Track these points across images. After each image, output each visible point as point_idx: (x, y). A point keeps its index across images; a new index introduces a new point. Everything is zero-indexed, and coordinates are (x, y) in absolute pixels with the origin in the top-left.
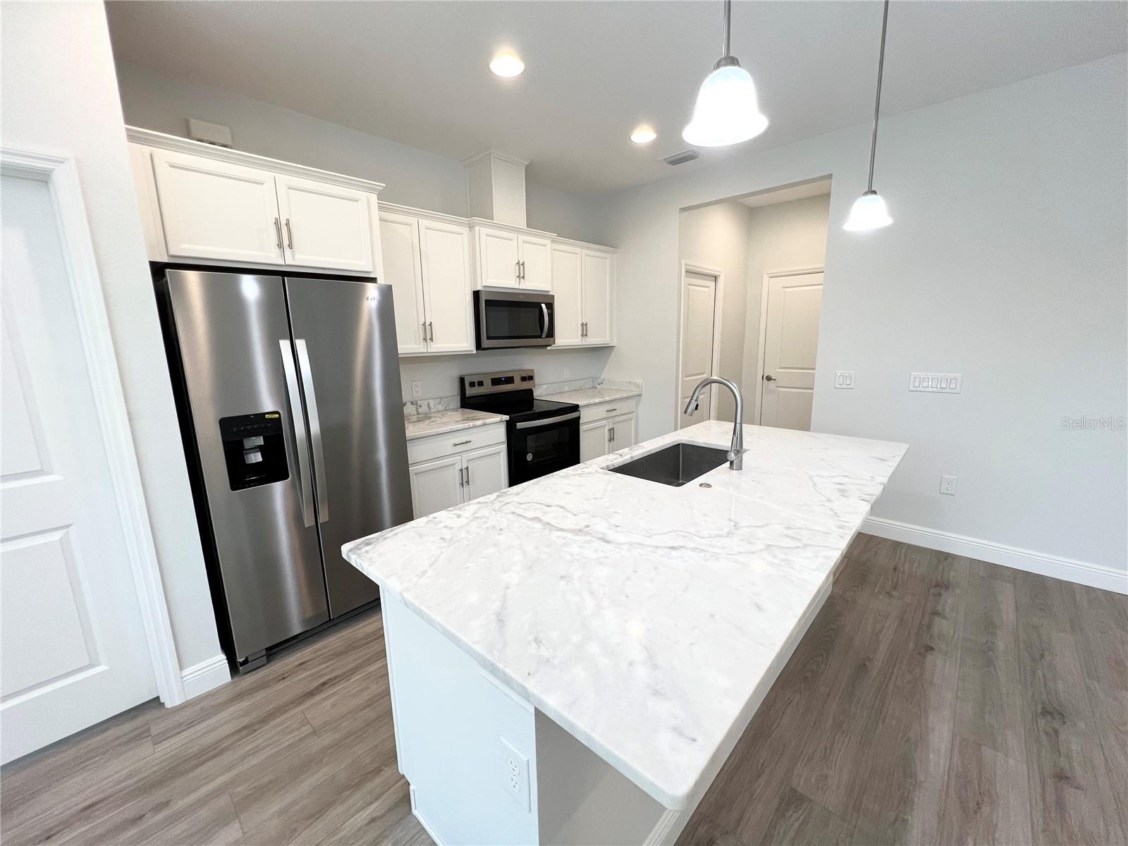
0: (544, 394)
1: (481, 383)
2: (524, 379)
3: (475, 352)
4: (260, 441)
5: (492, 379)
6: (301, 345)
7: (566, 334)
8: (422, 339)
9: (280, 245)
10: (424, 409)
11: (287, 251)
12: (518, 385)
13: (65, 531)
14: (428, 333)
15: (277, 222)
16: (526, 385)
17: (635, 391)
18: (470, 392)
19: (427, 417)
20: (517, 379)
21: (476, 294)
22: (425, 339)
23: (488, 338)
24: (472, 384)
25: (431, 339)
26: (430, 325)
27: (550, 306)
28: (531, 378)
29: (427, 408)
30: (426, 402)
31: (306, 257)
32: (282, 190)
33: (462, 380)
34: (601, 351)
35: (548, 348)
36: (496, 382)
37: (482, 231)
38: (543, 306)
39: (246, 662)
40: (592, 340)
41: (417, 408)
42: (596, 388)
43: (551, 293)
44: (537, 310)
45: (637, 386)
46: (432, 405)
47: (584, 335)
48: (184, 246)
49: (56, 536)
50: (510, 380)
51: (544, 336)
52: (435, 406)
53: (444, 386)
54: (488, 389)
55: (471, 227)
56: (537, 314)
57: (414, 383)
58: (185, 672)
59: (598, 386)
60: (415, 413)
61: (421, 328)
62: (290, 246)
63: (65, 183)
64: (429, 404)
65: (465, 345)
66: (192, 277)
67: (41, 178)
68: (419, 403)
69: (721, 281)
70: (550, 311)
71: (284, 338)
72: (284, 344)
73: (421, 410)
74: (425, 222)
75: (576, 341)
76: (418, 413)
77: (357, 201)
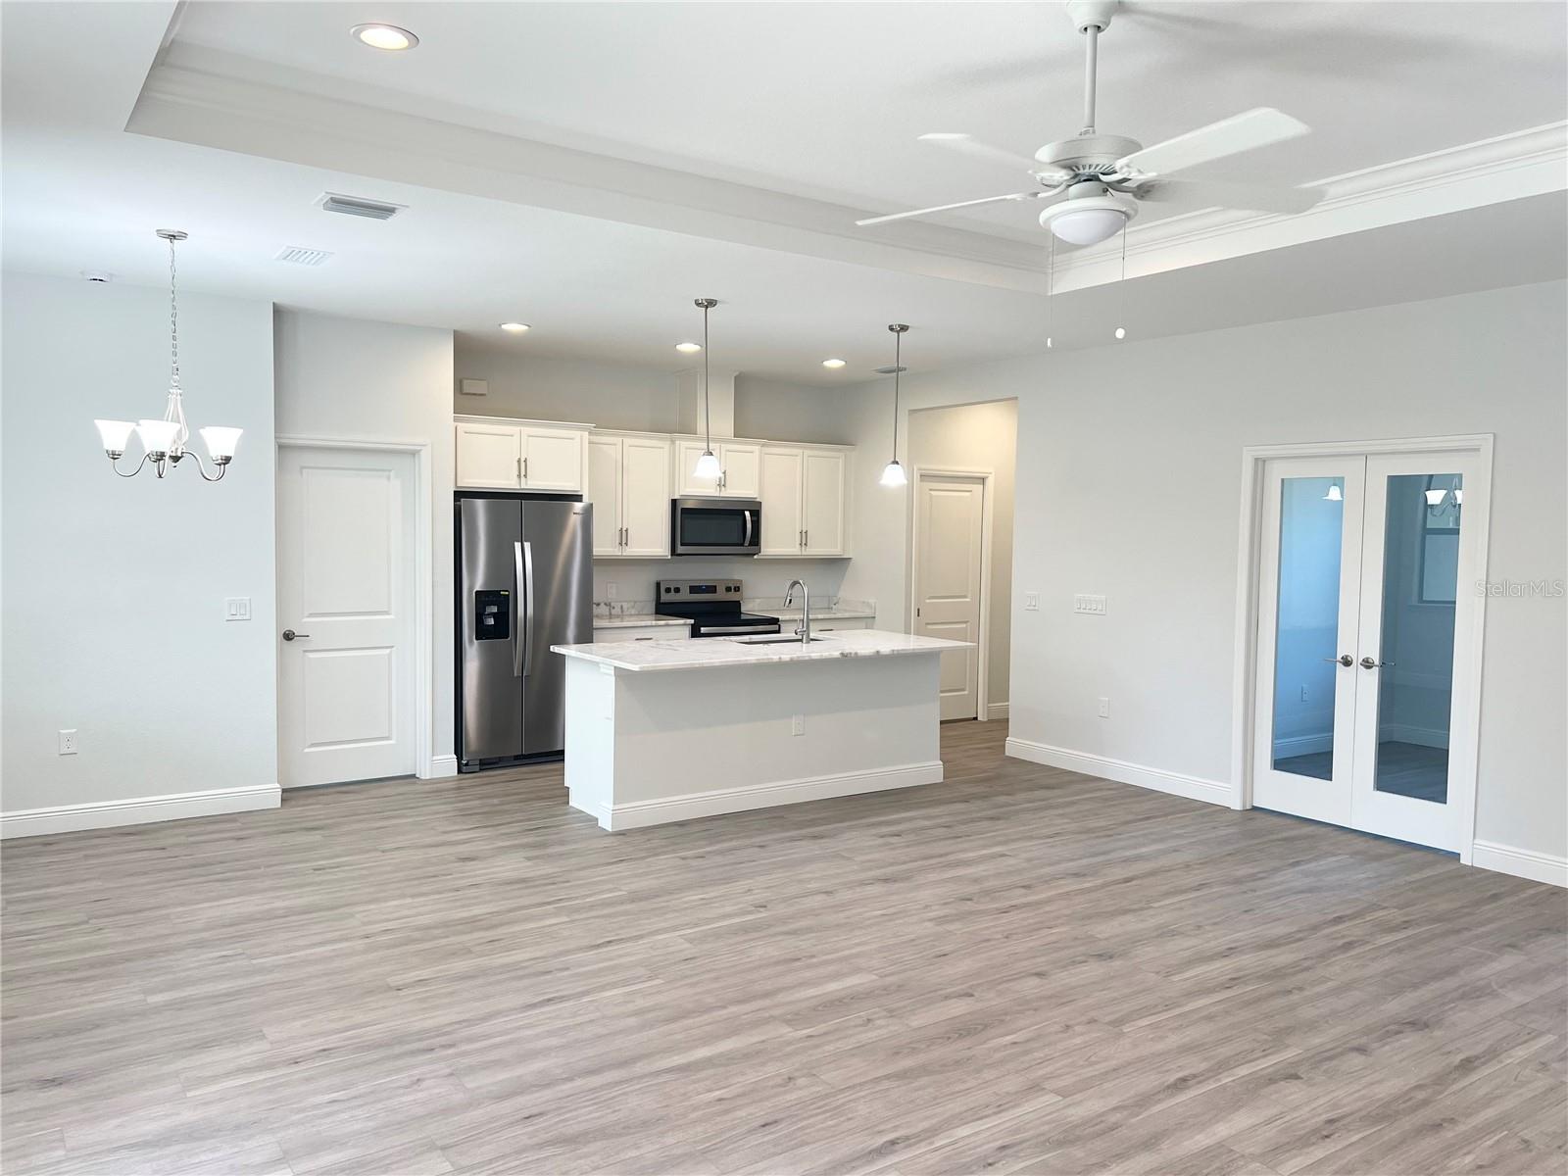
0: (753, 607)
1: (677, 590)
2: (728, 589)
3: (669, 557)
4: (494, 609)
5: (690, 587)
6: (527, 545)
7: (776, 540)
8: (618, 542)
9: (519, 476)
11: (523, 478)
12: (721, 595)
13: (390, 649)
14: (623, 537)
15: (519, 461)
16: (732, 596)
17: (868, 612)
18: (665, 597)
19: (621, 616)
20: (721, 590)
21: (674, 502)
22: (621, 544)
23: (682, 545)
24: (668, 590)
25: (626, 544)
26: (627, 531)
27: (756, 514)
28: (737, 589)
29: (619, 610)
30: (620, 605)
31: (536, 483)
32: (524, 438)
33: (658, 585)
34: (835, 564)
35: (755, 557)
36: (694, 590)
37: (683, 444)
38: (747, 513)
39: (466, 765)
40: (816, 550)
41: (610, 610)
42: (832, 608)
43: (758, 500)
44: (741, 518)
45: (869, 605)
46: (625, 609)
47: (804, 543)
49: (388, 651)
50: (712, 589)
51: (747, 543)
52: (628, 608)
53: (638, 590)
54: (685, 596)
55: (673, 442)
56: (740, 523)
57: (609, 585)
58: (435, 758)
59: (834, 607)
60: (608, 613)
61: (618, 533)
62: (525, 476)
63: (425, 456)
64: (622, 607)
65: (661, 550)
66: (480, 503)
67: (414, 454)
68: (612, 604)
70: (755, 518)
71: (518, 541)
72: (518, 545)
73: (613, 612)
74: (627, 441)
75: (792, 549)
76: (610, 614)
77: (573, 439)
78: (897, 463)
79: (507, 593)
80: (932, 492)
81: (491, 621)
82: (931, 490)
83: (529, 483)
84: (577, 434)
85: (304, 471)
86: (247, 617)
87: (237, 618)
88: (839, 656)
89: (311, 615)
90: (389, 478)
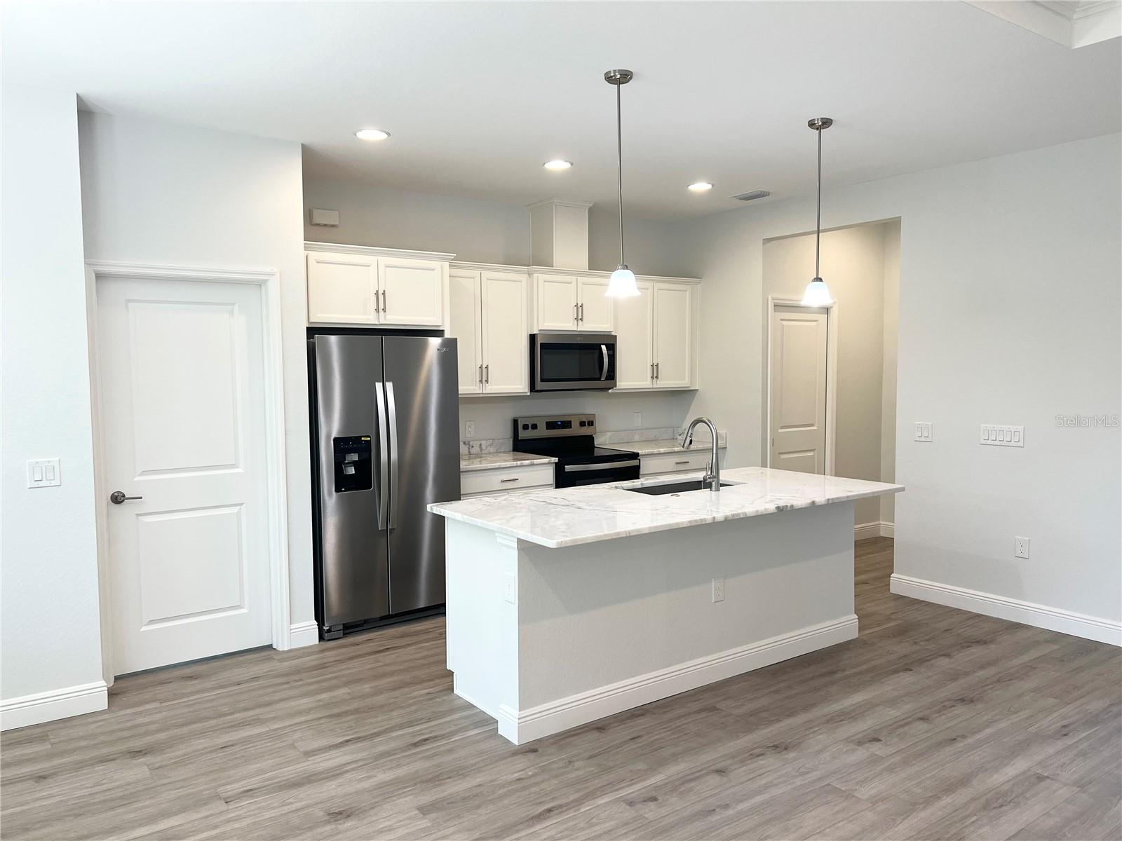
0: (607, 443)
1: (534, 427)
2: (582, 424)
3: (529, 394)
4: (355, 457)
5: (547, 423)
6: (389, 386)
7: (630, 375)
8: (478, 380)
9: (377, 310)
10: (475, 450)
11: (381, 312)
12: (576, 430)
13: (239, 507)
14: (484, 374)
15: (377, 294)
16: (585, 431)
18: (523, 434)
19: (479, 456)
20: (575, 424)
21: (533, 338)
22: (481, 381)
23: (542, 380)
24: (525, 427)
25: (487, 381)
26: (487, 367)
27: (612, 348)
28: (591, 423)
29: (479, 449)
30: (478, 443)
31: (396, 317)
32: (382, 268)
33: (515, 422)
34: (681, 396)
35: (610, 391)
36: (551, 425)
37: (541, 276)
38: (603, 347)
39: (329, 631)
40: (666, 383)
41: (469, 449)
42: (676, 439)
43: (613, 334)
44: (598, 351)
46: (484, 447)
47: (655, 376)
48: (318, 315)
49: (235, 510)
50: (567, 424)
51: (603, 378)
52: (486, 447)
53: (494, 429)
54: (542, 432)
55: (530, 275)
56: (596, 356)
57: (468, 423)
58: (294, 626)
59: (679, 437)
60: (467, 453)
61: (478, 370)
62: (384, 310)
64: (481, 445)
65: (520, 386)
68: (471, 443)
69: (834, 313)
70: (611, 352)
71: (379, 381)
72: (379, 386)
73: (472, 451)
74: (486, 274)
75: (645, 383)
76: (469, 452)
77: (433, 270)
78: (821, 280)
79: (369, 439)
80: (784, 323)
81: (351, 470)
82: (782, 320)
83: (387, 317)
84: (436, 264)
85: (130, 304)
86: (56, 482)
87: (41, 484)
88: (776, 511)
89: (144, 473)
90: (231, 312)
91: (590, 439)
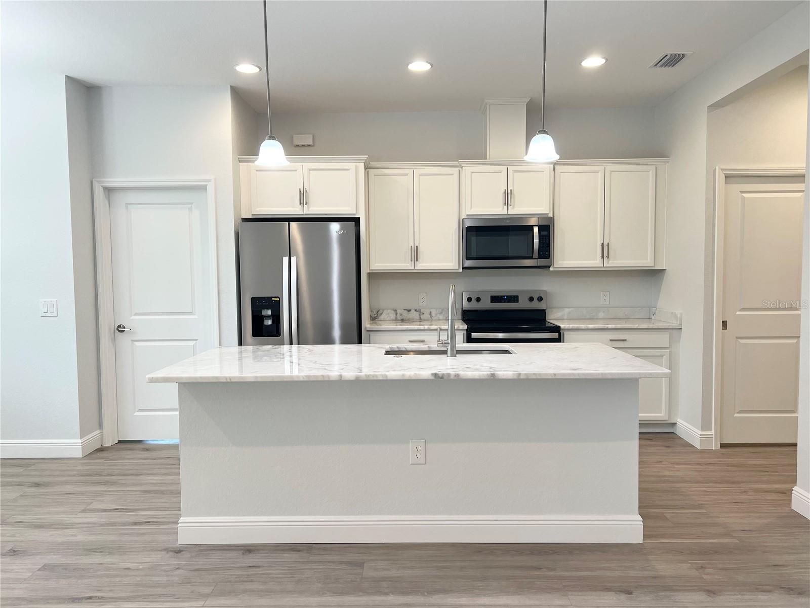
0: (565, 318)
1: (479, 299)
2: (532, 299)
3: (462, 270)
4: (269, 312)
5: (491, 297)
6: (293, 259)
8: (410, 258)
9: (302, 204)
10: (426, 316)
11: (305, 205)
12: (524, 304)
13: (195, 342)
14: (414, 254)
15: (301, 191)
16: (535, 305)
17: (674, 324)
18: (468, 305)
19: (431, 319)
20: (523, 299)
23: (468, 258)
24: (470, 300)
26: (417, 248)
27: (547, 229)
28: (540, 299)
29: (429, 316)
30: (428, 311)
32: (306, 172)
35: (550, 269)
36: (495, 299)
37: (472, 168)
38: (534, 228)
40: (621, 262)
41: (420, 315)
42: (651, 318)
43: (549, 216)
45: (675, 316)
46: (433, 314)
47: (606, 256)
48: (258, 209)
49: (192, 343)
50: (514, 299)
51: (536, 257)
52: (436, 315)
54: (488, 304)
55: (460, 168)
57: (420, 295)
59: (653, 317)
60: (418, 318)
61: (409, 250)
64: (431, 312)
65: (452, 264)
67: (204, 188)
68: (422, 311)
70: (545, 233)
71: (285, 256)
72: (286, 260)
73: (423, 317)
74: (418, 171)
75: (594, 262)
76: (420, 318)
77: (349, 170)
79: (278, 299)
80: (747, 195)
81: (269, 322)
82: (742, 192)
83: (310, 209)
84: (351, 165)
85: (129, 206)
86: (55, 314)
87: (47, 314)
89: (136, 314)
90: (190, 209)
91: (543, 312)
